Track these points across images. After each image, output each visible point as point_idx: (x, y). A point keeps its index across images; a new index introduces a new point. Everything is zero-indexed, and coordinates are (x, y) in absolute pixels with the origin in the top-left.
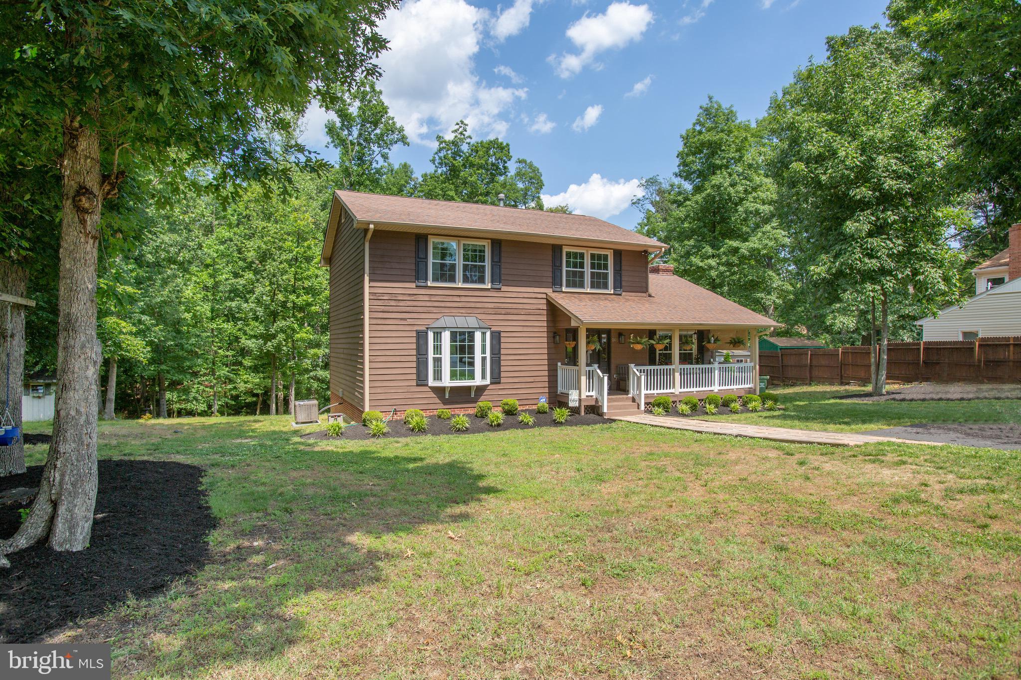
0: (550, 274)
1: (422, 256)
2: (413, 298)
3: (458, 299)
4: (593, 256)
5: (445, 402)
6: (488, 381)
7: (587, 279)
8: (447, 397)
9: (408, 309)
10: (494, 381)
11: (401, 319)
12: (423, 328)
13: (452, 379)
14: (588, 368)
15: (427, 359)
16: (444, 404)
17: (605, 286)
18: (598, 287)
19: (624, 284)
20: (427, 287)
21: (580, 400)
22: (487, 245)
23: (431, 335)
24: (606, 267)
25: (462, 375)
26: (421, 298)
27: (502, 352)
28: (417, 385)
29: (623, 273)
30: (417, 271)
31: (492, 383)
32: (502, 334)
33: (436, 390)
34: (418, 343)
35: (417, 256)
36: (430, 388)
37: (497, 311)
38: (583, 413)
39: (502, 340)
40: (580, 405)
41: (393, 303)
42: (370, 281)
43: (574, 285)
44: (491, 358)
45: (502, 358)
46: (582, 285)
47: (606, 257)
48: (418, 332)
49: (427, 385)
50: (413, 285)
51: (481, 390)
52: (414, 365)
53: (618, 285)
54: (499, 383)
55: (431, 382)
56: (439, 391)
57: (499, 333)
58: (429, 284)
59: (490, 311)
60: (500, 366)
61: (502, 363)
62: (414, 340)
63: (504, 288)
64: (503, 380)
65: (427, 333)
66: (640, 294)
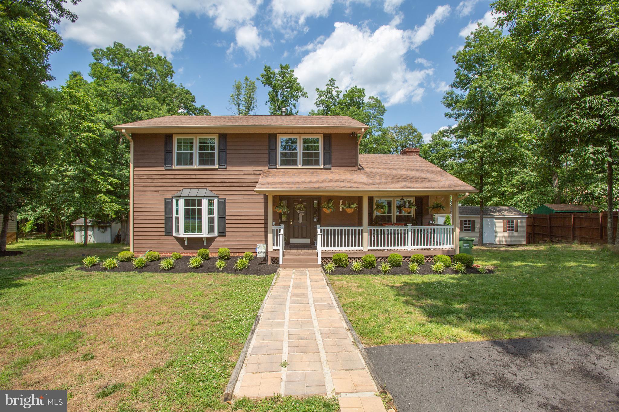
0: (267, 156)
1: (169, 149)
2: (163, 177)
3: (194, 177)
4: (305, 141)
5: (185, 247)
6: (215, 234)
7: (300, 158)
8: (186, 243)
9: (160, 184)
10: (220, 234)
11: (155, 191)
12: (170, 197)
13: (185, 232)
14: (275, 228)
15: (172, 218)
16: (185, 248)
17: (317, 163)
18: (311, 164)
19: (333, 160)
20: (172, 169)
21: (267, 252)
22: (216, 138)
23: (174, 201)
24: (317, 148)
25: (193, 230)
26: (169, 177)
27: (227, 213)
28: (166, 235)
29: (333, 152)
30: (166, 159)
31: (219, 236)
32: (227, 201)
33: (178, 239)
34: (166, 207)
35: (166, 150)
36: (174, 237)
37: (223, 184)
38: (269, 263)
39: (227, 205)
40: (267, 256)
41: (150, 181)
42: (134, 167)
43: (289, 163)
44: (219, 218)
45: (227, 218)
46: (295, 163)
47: (317, 141)
48: (166, 200)
49: (172, 235)
50: (163, 169)
51: (210, 240)
52: (163, 221)
53: (328, 161)
54: (225, 236)
55: (175, 234)
56: (180, 240)
57: (225, 200)
58: (174, 167)
59: (219, 184)
60: (225, 224)
61: (227, 222)
62: (163, 205)
63: (228, 168)
64: (227, 234)
65: (172, 200)
66: (349, 168)
